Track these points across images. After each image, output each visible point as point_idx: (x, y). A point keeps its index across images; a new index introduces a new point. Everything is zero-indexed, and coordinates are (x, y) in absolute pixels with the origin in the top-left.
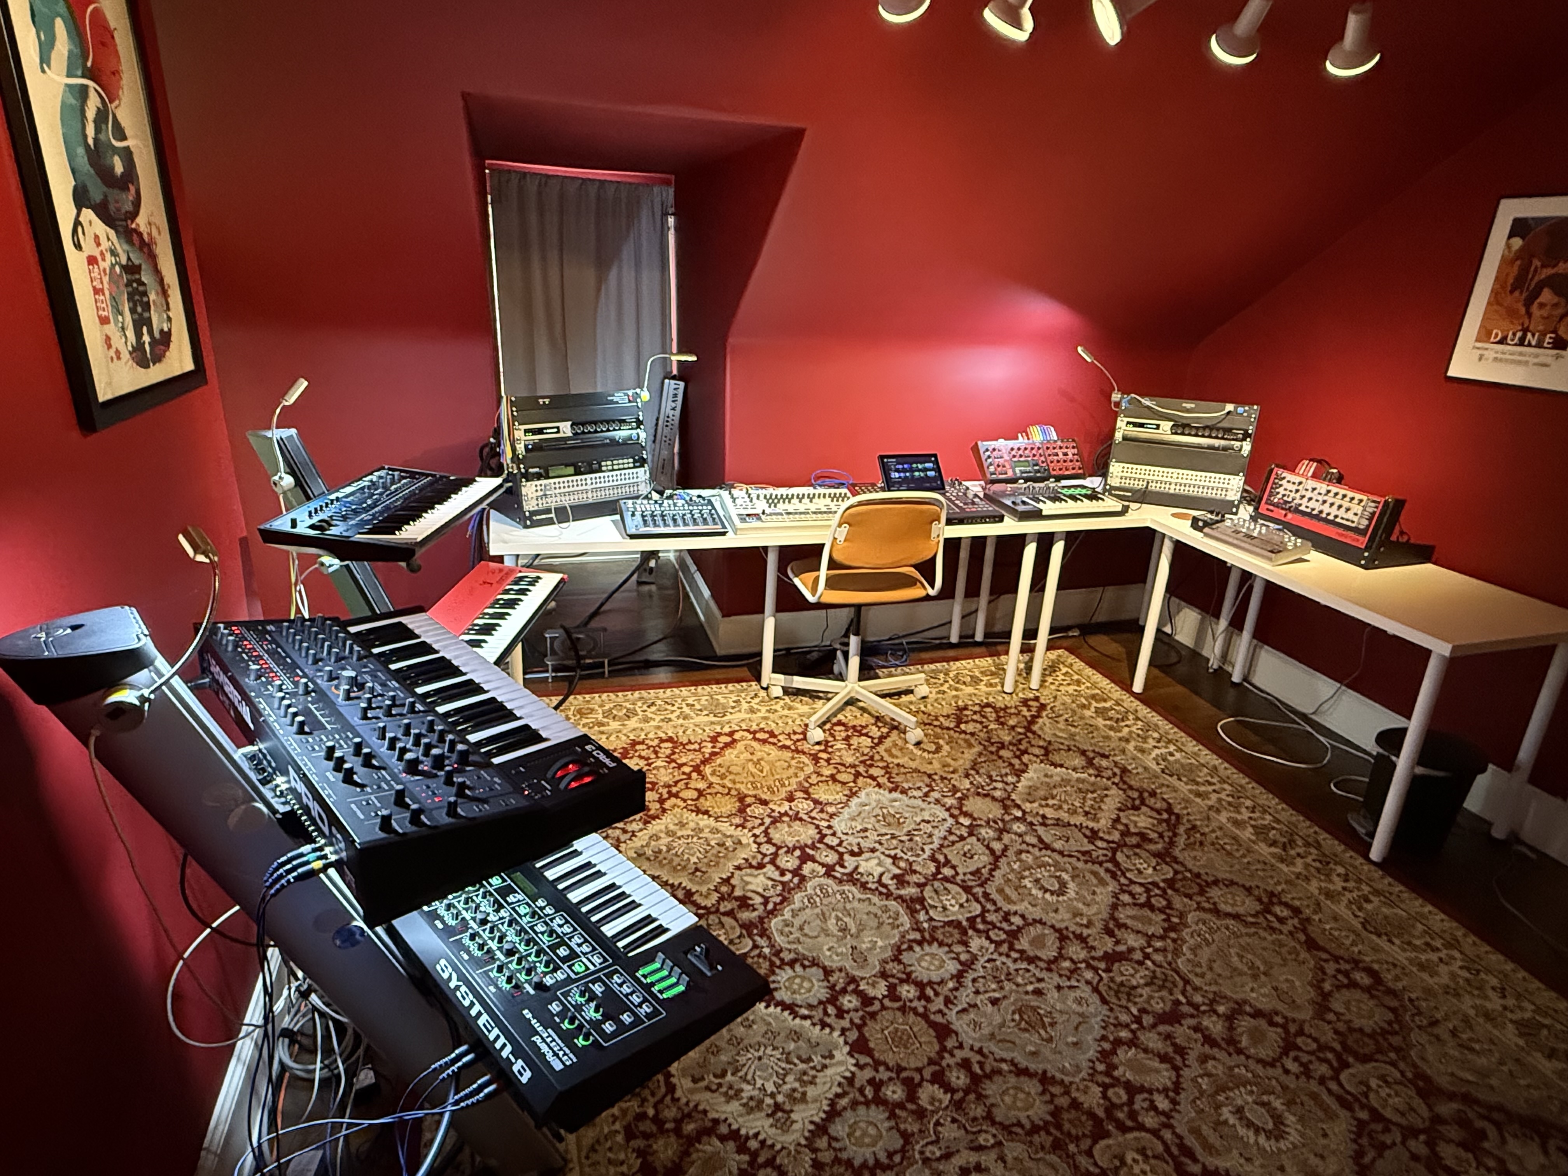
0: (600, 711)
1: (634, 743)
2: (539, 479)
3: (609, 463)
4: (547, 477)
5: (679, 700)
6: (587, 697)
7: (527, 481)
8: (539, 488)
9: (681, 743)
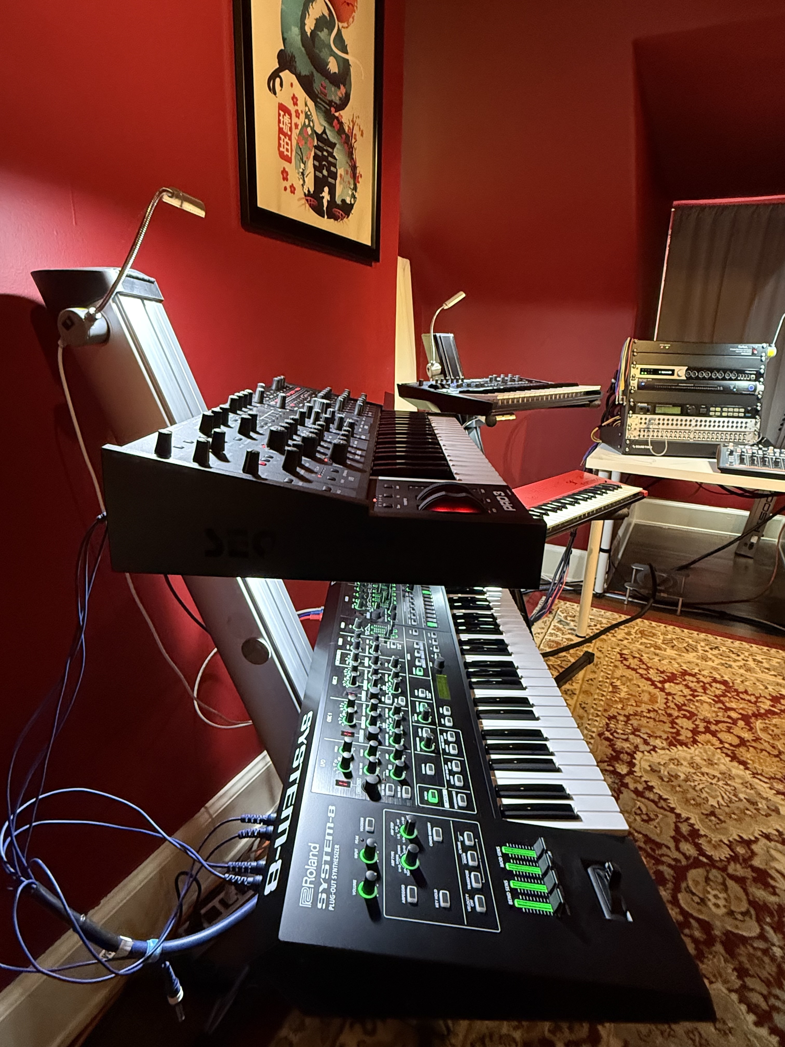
0: (661, 637)
1: (685, 673)
2: (645, 414)
3: (718, 409)
4: (654, 413)
5: (747, 654)
6: (654, 624)
7: (634, 413)
8: (643, 421)
9: (736, 690)
